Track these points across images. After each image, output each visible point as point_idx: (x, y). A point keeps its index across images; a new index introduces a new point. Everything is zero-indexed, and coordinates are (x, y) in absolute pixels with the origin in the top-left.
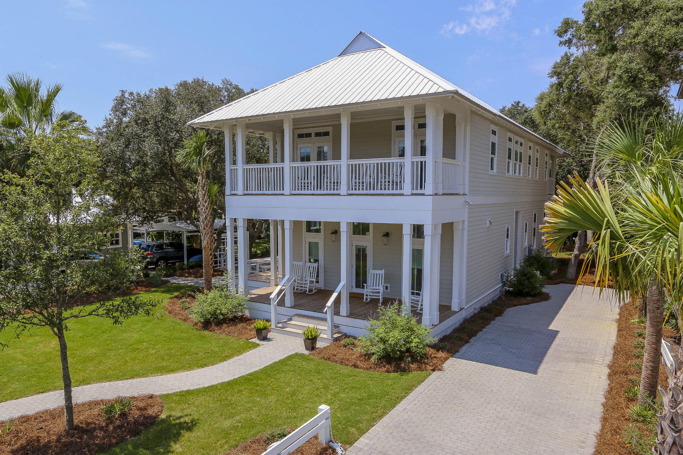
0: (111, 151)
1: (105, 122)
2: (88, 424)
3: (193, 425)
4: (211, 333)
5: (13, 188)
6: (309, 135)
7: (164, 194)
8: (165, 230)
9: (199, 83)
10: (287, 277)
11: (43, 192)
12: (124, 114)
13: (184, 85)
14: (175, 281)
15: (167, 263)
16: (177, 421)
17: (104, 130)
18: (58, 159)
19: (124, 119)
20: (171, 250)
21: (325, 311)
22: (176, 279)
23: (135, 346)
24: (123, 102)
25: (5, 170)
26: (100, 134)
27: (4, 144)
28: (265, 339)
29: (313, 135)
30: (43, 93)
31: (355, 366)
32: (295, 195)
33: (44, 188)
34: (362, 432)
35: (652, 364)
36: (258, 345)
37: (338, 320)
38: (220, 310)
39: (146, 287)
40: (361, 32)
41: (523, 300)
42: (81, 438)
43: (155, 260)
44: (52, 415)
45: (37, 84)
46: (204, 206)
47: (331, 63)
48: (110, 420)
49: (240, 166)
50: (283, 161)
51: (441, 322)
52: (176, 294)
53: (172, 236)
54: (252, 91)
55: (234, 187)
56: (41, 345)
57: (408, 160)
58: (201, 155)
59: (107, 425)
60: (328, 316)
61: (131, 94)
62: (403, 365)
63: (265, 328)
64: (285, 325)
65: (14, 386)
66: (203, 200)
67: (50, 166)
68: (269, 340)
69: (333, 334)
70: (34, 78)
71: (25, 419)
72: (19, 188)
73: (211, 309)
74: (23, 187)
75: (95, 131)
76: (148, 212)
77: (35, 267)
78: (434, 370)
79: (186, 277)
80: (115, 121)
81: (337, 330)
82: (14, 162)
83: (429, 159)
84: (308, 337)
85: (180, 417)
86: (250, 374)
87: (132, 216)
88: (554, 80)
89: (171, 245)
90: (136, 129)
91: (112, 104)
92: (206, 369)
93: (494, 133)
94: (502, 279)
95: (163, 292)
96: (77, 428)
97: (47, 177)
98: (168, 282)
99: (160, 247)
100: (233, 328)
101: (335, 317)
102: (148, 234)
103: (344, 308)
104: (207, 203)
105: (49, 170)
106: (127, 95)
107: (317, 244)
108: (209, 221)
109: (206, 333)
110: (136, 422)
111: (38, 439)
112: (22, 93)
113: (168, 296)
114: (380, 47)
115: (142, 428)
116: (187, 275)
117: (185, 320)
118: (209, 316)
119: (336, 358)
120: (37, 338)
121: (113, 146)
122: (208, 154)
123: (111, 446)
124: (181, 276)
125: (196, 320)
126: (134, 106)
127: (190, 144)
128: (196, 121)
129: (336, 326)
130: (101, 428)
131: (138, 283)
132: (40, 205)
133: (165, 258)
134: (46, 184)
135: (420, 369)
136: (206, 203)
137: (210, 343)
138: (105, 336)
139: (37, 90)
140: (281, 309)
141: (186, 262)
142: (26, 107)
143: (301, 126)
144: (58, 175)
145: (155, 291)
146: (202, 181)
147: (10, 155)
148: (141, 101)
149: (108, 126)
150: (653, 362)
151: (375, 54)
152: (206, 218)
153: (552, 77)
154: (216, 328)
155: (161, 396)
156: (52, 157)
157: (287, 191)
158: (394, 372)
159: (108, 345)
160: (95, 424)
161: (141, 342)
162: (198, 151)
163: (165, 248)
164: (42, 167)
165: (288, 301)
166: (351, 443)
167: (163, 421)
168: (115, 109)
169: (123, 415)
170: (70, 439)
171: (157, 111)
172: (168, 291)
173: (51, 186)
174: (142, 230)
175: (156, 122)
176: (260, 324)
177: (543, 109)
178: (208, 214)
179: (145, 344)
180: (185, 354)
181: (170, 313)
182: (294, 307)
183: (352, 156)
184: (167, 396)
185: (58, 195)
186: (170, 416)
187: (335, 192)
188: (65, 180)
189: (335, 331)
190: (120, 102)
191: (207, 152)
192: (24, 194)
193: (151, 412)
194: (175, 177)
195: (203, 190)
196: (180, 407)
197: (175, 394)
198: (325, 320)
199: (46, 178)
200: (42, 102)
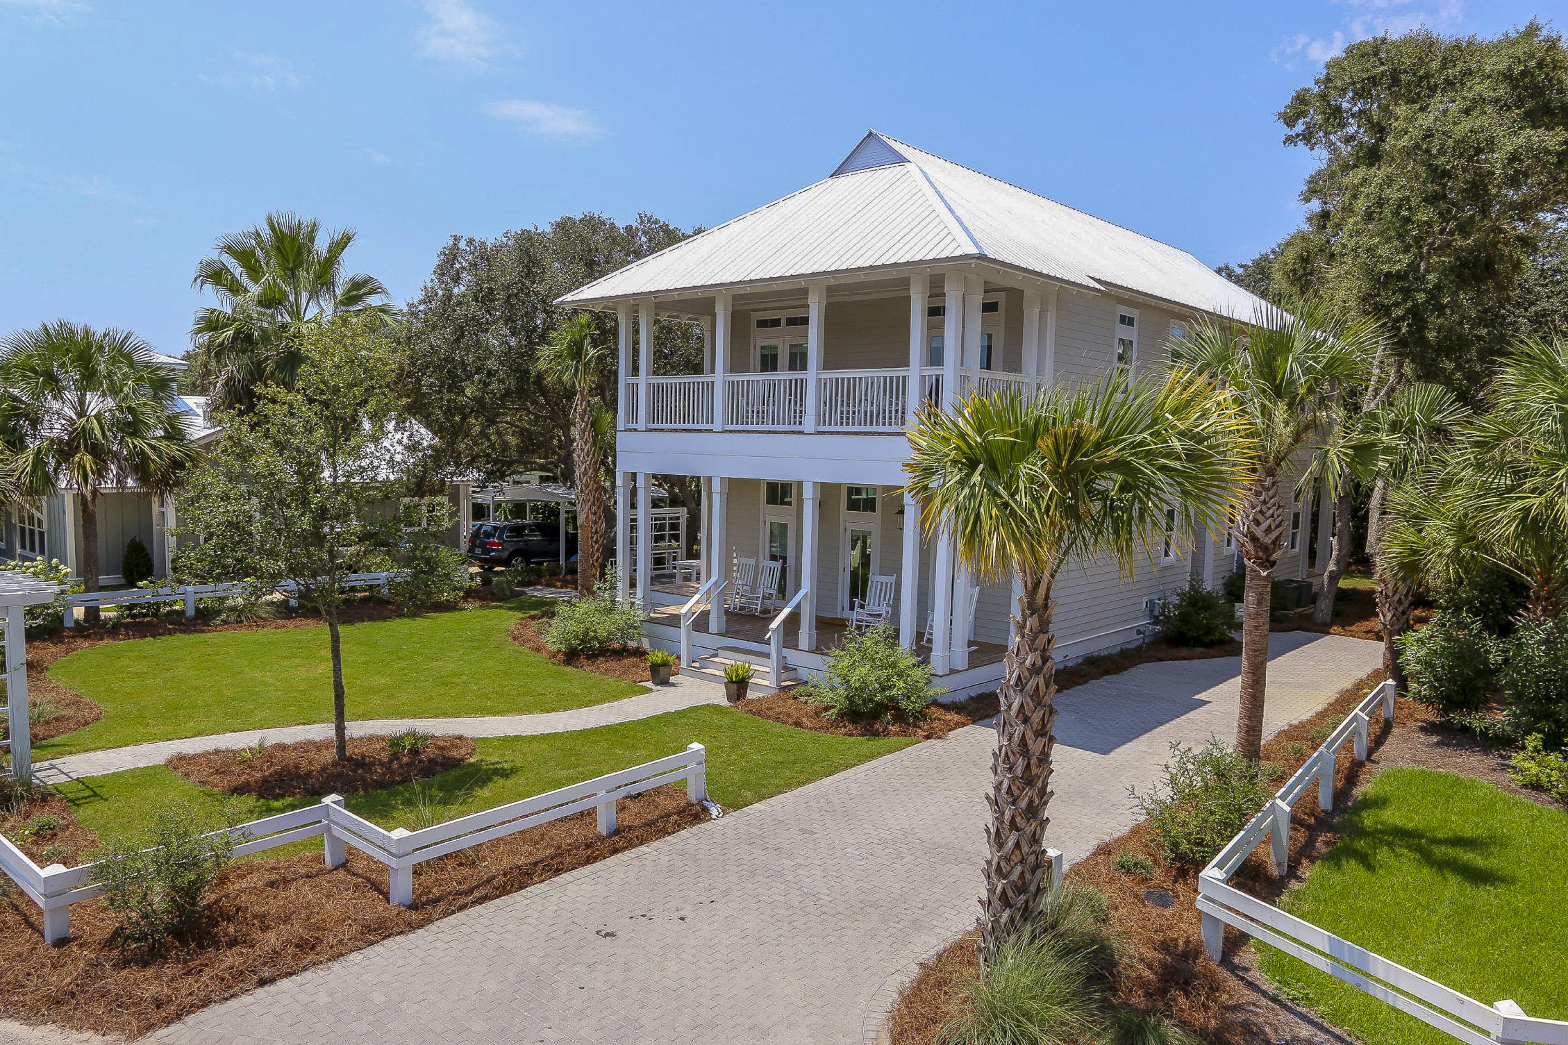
0: (432, 349)
1: (423, 293)
2: (363, 756)
3: (512, 772)
4: (576, 670)
5: (277, 407)
6: (776, 323)
7: (528, 431)
8: (530, 501)
9: (592, 223)
10: (714, 579)
11: (316, 414)
12: (457, 280)
13: (564, 227)
14: (536, 593)
15: (528, 563)
16: (492, 767)
17: (422, 307)
18: (337, 367)
19: (456, 290)
20: (537, 537)
21: (767, 637)
22: (539, 590)
23: (449, 679)
24: (455, 257)
25: (269, 382)
26: (414, 314)
27: (256, 334)
28: (665, 682)
29: (783, 322)
30: (321, 245)
31: (798, 724)
32: (731, 431)
33: (317, 407)
34: (761, 798)
35: (1247, 722)
36: (650, 690)
37: (792, 656)
38: (595, 632)
39: (482, 599)
40: (871, 134)
41: (1184, 651)
42: (355, 771)
43: (506, 554)
44: (318, 746)
45: (312, 231)
46: (582, 450)
47: (815, 191)
48: (395, 756)
49: (643, 379)
50: (713, 371)
51: (970, 668)
52: (533, 612)
53: (543, 513)
54: (699, 231)
55: (633, 414)
56: (303, 670)
57: (915, 371)
58: (580, 358)
59: (391, 761)
60: (773, 649)
61: (470, 242)
62: (877, 726)
63: (665, 664)
64: (704, 663)
65: (264, 714)
66: (582, 439)
67: (327, 377)
68: (673, 685)
69: (779, 680)
70: (306, 219)
71: (283, 747)
72: (286, 407)
73: (580, 629)
74: (291, 406)
75: (405, 309)
76: (496, 462)
77: (303, 514)
78: (928, 737)
79: (556, 587)
80: (440, 293)
81: (792, 674)
82: (270, 367)
83: (949, 372)
84: (731, 678)
85: (498, 763)
86: (620, 724)
87: (467, 468)
88: (1316, 205)
89: (539, 527)
90: (474, 309)
91: (436, 261)
92: (553, 714)
93: (1125, 320)
94: (1152, 611)
95: (510, 609)
96: (350, 759)
97: (322, 392)
98: (524, 593)
99: (518, 530)
100: (614, 663)
101: (786, 652)
102: (498, 506)
103: (805, 635)
104: (589, 445)
105: (324, 383)
106: (462, 245)
107: (784, 527)
108: (591, 478)
109: (569, 669)
110: (430, 761)
111: (297, 767)
112: (287, 243)
113: (520, 615)
114: (902, 160)
115: (439, 768)
116: (558, 584)
117: (538, 650)
118: (575, 642)
119: (770, 713)
120: (297, 661)
121: (435, 339)
122: (592, 356)
123: (394, 783)
124: (549, 585)
125: (554, 648)
126: (474, 265)
127: (561, 339)
128: (569, 297)
129: (785, 667)
130: (382, 764)
131: (470, 594)
132: (311, 431)
133: (526, 553)
134: (320, 402)
135: (904, 733)
136: (586, 444)
137: (570, 682)
138: (402, 664)
139: (312, 239)
140: (701, 638)
141: (562, 561)
142: (292, 270)
143: (763, 306)
144: (336, 390)
145: (496, 607)
146: (581, 405)
147: (263, 352)
148: (485, 256)
149: (427, 300)
150: (1250, 718)
151: (890, 173)
152: (585, 473)
153: (1308, 200)
154: (585, 662)
155: (474, 740)
156: (329, 363)
157: (718, 425)
158: (860, 735)
159: (405, 675)
160: (375, 758)
161: (457, 674)
162: (576, 350)
163: (526, 535)
164: (314, 378)
165: (714, 624)
166: (737, 807)
167: (471, 765)
168: (441, 271)
169: (414, 752)
170: (339, 769)
171: (511, 275)
172: (520, 608)
173: (326, 404)
174: (486, 498)
175: (509, 297)
176: (657, 656)
177: (1290, 267)
178: (589, 465)
179: (464, 677)
180: (526, 694)
181: (515, 639)
182: (726, 634)
183: (827, 364)
184: (485, 740)
185: (336, 419)
186: (482, 761)
187: (797, 428)
188: (345, 397)
189: (784, 676)
190: (450, 257)
191: (592, 352)
192: (292, 415)
193: (455, 754)
194: (544, 395)
195: (583, 421)
196: (501, 752)
197: (498, 739)
198: (767, 656)
199: (321, 394)
200: (319, 262)
